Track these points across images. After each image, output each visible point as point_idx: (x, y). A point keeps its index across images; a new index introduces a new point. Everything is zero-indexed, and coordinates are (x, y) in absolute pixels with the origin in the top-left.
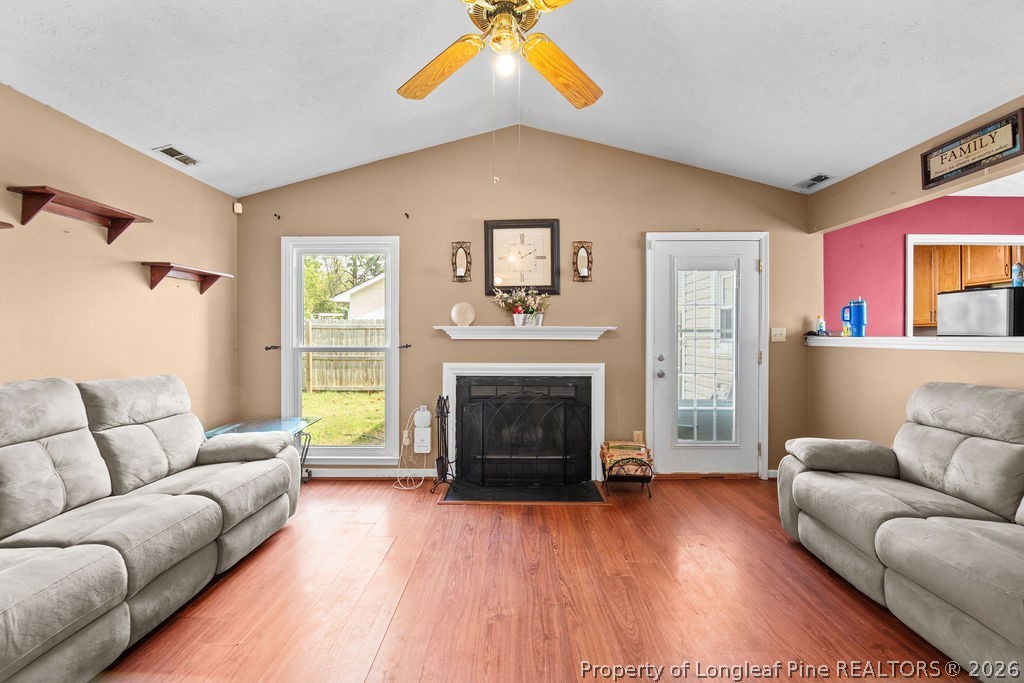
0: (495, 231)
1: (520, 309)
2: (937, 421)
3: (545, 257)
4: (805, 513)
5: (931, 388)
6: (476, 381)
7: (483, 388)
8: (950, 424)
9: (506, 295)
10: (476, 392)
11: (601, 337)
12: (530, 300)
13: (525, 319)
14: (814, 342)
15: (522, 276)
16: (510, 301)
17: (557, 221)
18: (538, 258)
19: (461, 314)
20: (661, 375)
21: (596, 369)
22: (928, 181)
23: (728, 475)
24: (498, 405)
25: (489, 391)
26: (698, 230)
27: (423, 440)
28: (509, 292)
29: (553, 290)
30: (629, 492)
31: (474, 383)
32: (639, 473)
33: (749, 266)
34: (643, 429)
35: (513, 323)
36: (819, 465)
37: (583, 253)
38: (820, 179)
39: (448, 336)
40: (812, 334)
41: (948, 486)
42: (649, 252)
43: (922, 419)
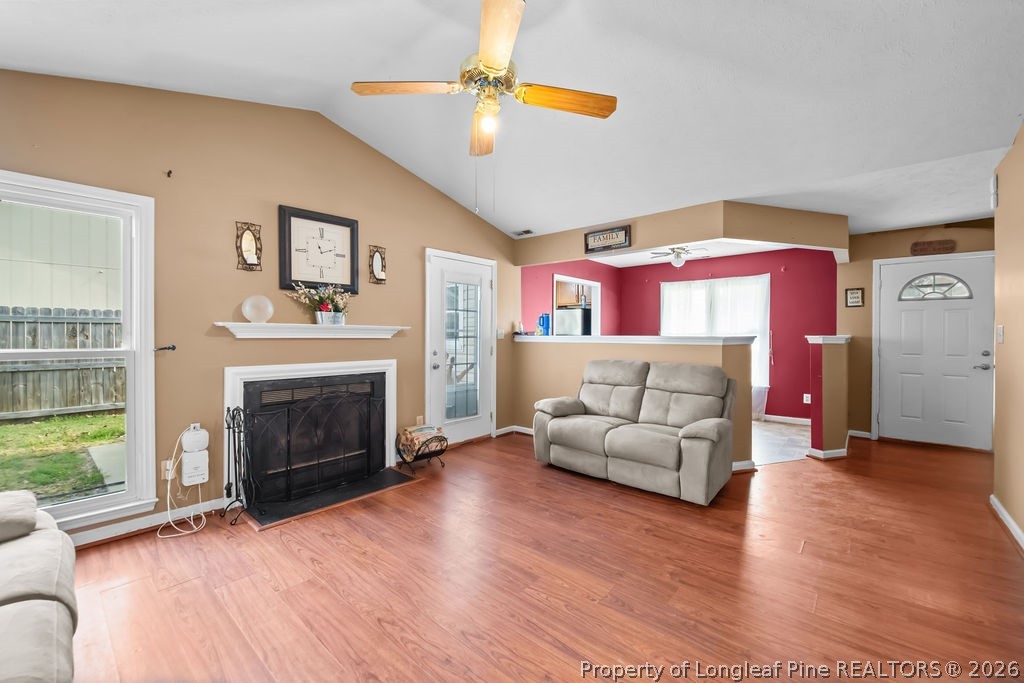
0: (293, 219)
1: (330, 307)
2: (601, 380)
3: (344, 256)
4: (555, 444)
5: (596, 363)
6: (268, 385)
7: (276, 393)
8: (608, 381)
9: (313, 291)
10: (268, 399)
11: (394, 336)
12: (338, 298)
13: (334, 317)
14: (518, 339)
15: (321, 272)
16: (317, 298)
17: (357, 222)
18: (337, 255)
19: (258, 308)
20: (435, 367)
21: (390, 365)
22: (588, 250)
23: (476, 439)
24: (304, 409)
25: (285, 396)
26: (459, 252)
27: (196, 468)
28: (315, 288)
29: (352, 289)
30: (423, 467)
31: (266, 389)
32: (438, 448)
33: (486, 285)
34: (423, 414)
35: (314, 321)
36: (559, 414)
37: (377, 256)
38: (528, 232)
39: (232, 335)
40: (517, 333)
41: (611, 412)
42: (428, 264)
43: (593, 380)
